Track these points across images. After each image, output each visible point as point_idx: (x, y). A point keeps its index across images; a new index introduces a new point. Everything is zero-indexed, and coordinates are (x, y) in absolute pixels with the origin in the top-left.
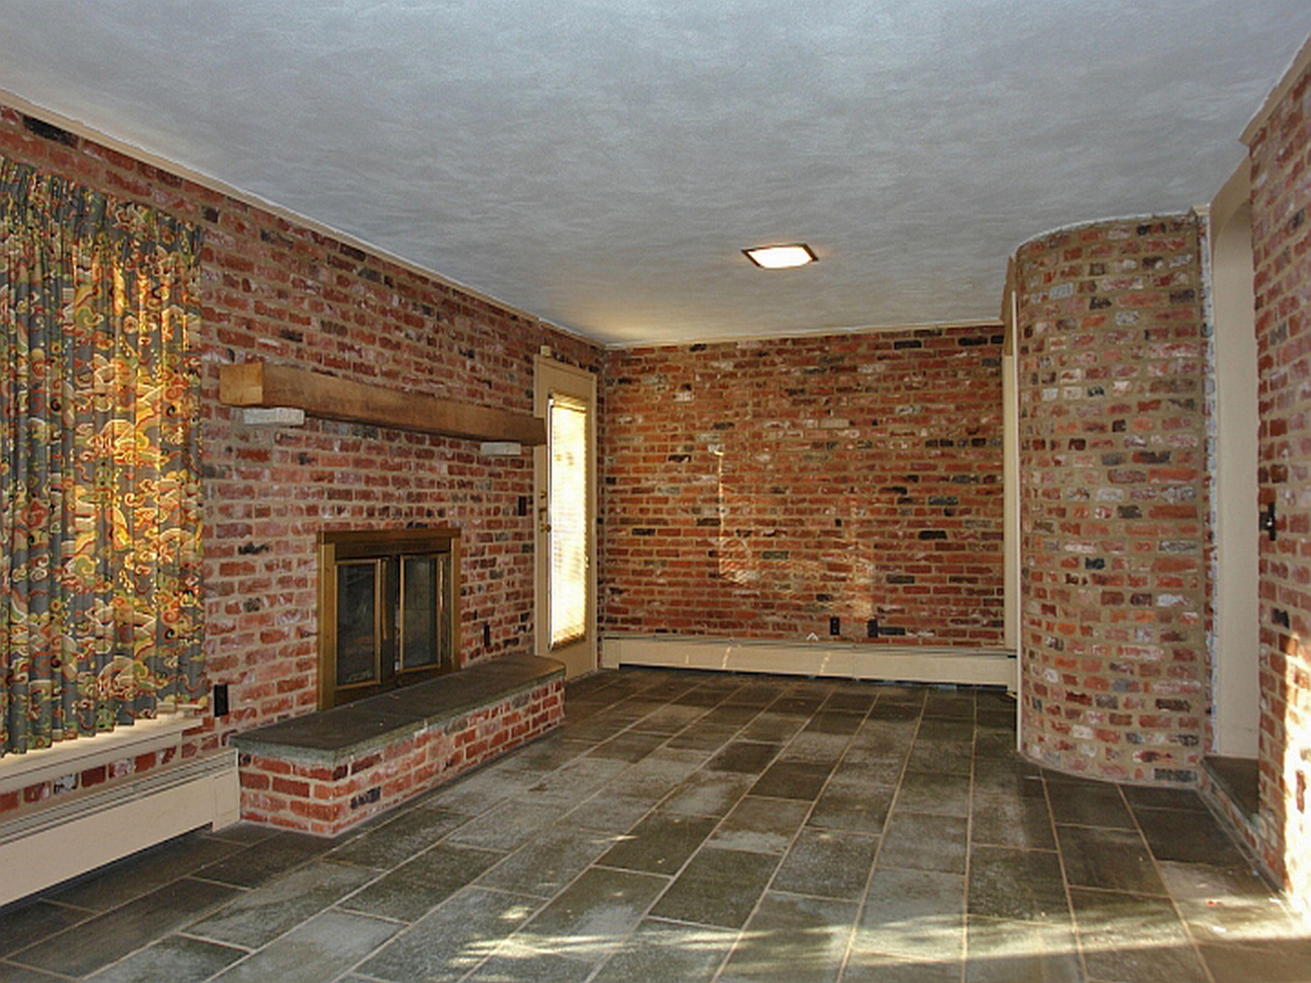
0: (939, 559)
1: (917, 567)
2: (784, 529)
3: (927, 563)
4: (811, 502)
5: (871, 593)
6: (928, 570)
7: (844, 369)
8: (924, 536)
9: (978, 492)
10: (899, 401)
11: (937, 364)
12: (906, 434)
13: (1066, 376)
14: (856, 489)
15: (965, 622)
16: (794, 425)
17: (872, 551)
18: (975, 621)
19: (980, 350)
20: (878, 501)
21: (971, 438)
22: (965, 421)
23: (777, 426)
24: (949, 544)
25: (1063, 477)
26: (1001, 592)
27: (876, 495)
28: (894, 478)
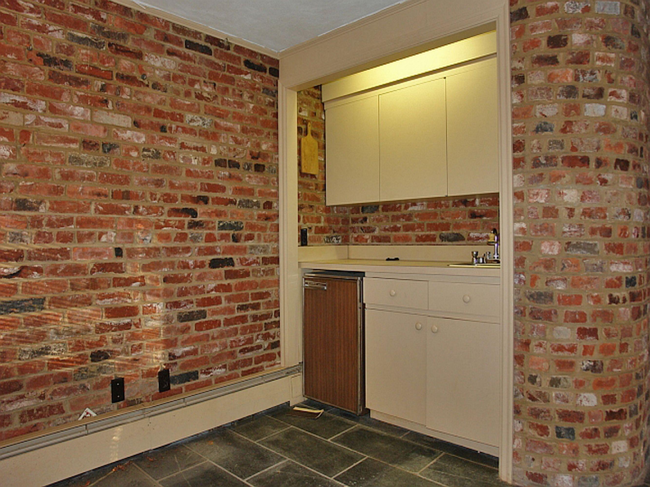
0: (227, 288)
1: (209, 298)
2: (37, 264)
3: (218, 294)
4: (81, 223)
5: (162, 338)
6: (217, 301)
7: (127, 52)
8: (214, 264)
9: (260, 217)
10: (190, 108)
11: (226, 79)
12: (196, 148)
13: (613, 94)
14: (141, 209)
15: (252, 349)
16: (53, 109)
17: (162, 285)
18: (259, 347)
19: (261, 78)
20: (167, 224)
21: (254, 162)
22: (249, 145)
23: (24, 105)
24: (237, 271)
25: (609, 195)
26: (277, 314)
27: (165, 217)
28: (184, 198)
